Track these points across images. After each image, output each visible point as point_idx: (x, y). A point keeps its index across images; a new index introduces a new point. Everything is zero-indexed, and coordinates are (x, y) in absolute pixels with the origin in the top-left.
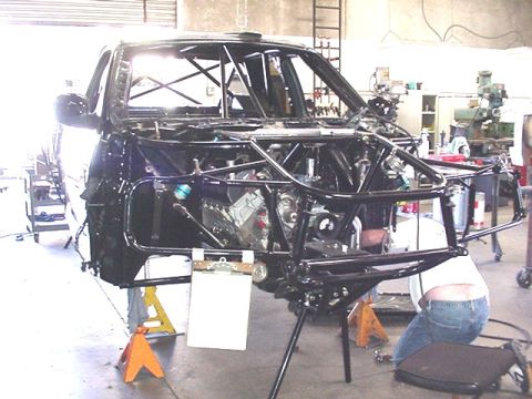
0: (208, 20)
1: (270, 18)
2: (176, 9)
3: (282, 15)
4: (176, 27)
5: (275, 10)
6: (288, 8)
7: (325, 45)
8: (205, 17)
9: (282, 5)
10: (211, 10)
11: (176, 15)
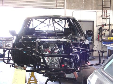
0: (73, 6)
1: (90, 5)
2: (64, 4)
3: (94, 5)
4: (64, 8)
5: (92, 3)
6: (96, 2)
7: (105, 12)
8: (72, 5)
9: (94, 2)
10: (74, 4)
11: (64, 5)
